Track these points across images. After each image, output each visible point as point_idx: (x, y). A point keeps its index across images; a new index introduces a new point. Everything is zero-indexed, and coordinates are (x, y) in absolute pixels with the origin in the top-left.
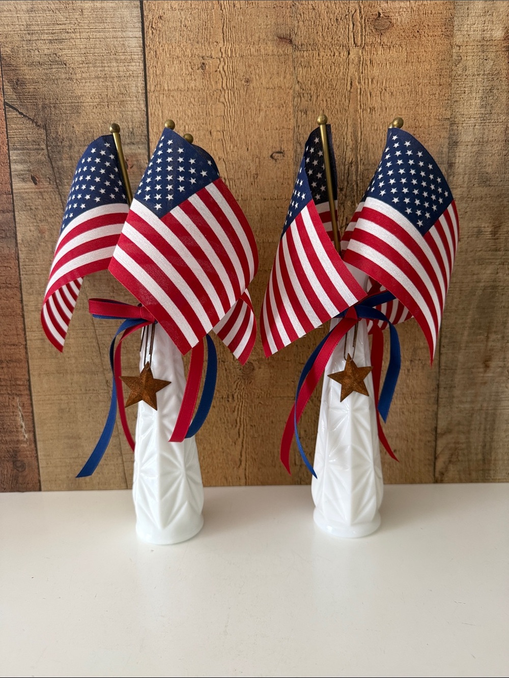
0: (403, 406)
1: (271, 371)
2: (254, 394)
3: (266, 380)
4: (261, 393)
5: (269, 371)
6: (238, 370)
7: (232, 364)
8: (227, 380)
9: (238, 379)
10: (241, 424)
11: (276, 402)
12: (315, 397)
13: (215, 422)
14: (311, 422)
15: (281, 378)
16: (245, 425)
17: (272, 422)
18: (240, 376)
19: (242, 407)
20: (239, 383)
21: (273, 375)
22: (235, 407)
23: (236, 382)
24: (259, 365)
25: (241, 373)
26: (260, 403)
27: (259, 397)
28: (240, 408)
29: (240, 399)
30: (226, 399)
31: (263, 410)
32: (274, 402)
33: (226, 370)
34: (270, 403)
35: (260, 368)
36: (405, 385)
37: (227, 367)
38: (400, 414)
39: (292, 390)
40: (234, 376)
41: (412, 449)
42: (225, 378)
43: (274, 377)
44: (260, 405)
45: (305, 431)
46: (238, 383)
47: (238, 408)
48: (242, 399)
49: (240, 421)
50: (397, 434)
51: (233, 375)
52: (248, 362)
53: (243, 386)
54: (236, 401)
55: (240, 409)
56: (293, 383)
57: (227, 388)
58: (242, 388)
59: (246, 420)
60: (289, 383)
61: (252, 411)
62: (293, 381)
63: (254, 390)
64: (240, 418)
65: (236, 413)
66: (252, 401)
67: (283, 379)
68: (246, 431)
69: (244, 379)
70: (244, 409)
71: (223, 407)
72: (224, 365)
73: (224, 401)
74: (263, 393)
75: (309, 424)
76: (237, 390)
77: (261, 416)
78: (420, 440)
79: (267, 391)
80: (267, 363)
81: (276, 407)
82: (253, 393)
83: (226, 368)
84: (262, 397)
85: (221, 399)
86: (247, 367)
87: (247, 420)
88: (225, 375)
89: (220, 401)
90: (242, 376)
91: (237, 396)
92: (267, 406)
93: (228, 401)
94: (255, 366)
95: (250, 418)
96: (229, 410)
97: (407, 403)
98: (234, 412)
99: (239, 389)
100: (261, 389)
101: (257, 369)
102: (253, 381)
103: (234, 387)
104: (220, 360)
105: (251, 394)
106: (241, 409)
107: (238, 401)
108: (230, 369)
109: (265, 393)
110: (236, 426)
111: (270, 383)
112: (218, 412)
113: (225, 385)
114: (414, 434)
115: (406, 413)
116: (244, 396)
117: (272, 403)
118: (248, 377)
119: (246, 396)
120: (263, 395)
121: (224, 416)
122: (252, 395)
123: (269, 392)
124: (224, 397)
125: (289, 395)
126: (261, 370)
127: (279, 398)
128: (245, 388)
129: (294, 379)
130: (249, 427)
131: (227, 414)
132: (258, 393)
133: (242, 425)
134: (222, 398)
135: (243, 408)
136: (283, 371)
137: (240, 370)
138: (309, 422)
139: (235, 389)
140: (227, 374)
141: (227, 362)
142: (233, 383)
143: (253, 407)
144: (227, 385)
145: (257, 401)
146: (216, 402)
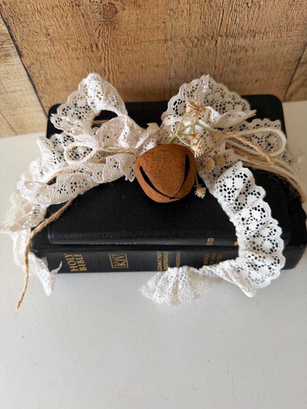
0: (276, 40)
1: (138, 12)
2: (120, 41)
3: (132, 23)
4: (128, 39)
5: (135, 13)
6: (97, 14)
7: (89, 8)
8: (87, 28)
9: (100, 25)
10: (109, 73)
11: (144, 47)
12: (187, 38)
13: (82, 73)
14: (182, 63)
15: (150, 19)
16: (114, 73)
17: (142, 67)
18: (101, 21)
19: (108, 55)
20: (102, 30)
21: (140, 17)
22: (101, 56)
23: (98, 29)
24: (122, 5)
25: (102, 17)
26: (128, 50)
27: (126, 44)
28: (106, 56)
29: (105, 48)
30: (90, 50)
31: (132, 57)
32: (143, 47)
33: (83, 16)
34: (139, 49)
35: (124, 9)
36: (285, 16)
37: (83, 12)
38: (271, 48)
39: (162, 32)
40: (94, 22)
41: (272, 79)
42: (84, 26)
43: (141, 19)
44: (128, 51)
45: (175, 72)
46: (100, 31)
47: (105, 58)
48: (107, 48)
49: (109, 70)
50: (263, 67)
51: (92, 21)
52: (109, 3)
53: (107, 33)
54: (101, 50)
55: (106, 58)
56: (163, 24)
57: (89, 37)
58: (106, 36)
59: (114, 68)
60: (158, 25)
61: (120, 58)
62: (163, 23)
63: (120, 37)
64: (108, 67)
65: (103, 62)
66: (118, 48)
67: (152, 20)
68: (116, 78)
69: (107, 25)
70: (111, 58)
71: (88, 58)
72: (80, 10)
73: (87, 52)
74: (130, 39)
75: (179, 65)
76: (100, 38)
77: (130, 63)
78: (282, 70)
79: (134, 36)
80: (132, 3)
81: (145, 52)
82: (118, 40)
83: (82, 14)
84: (129, 43)
85: (84, 50)
86: (108, 10)
87: (116, 69)
88: (83, 22)
89: (83, 52)
90: (104, 22)
91: (102, 44)
92: (136, 52)
93: (92, 51)
94: (118, 7)
95: (118, 66)
96: (95, 60)
97: (281, 36)
98: (100, 61)
99: (102, 37)
100: (128, 35)
101: (121, 12)
102: (117, 26)
103: (97, 34)
104: (74, 4)
105: (116, 41)
106: (108, 58)
107: (103, 50)
108: (88, 15)
109: (132, 38)
110: (105, 75)
111: (137, 26)
112: (83, 63)
113: (86, 34)
114: (278, 65)
115: (277, 47)
116: (109, 44)
117: (140, 48)
118: (111, 23)
119: (111, 43)
120: (130, 42)
121: (91, 67)
122: (118, 42)
123: (136, 37)
124: (87, 47)
125: (159, 38)
126: (125, 12)
127: (148, 43)
128: (109, 35)
129: (165, 19)
130: (118, 74)
131: (93, 65)
132: (124, 40)
133: (111, 74)
134: (85, 48)
135: (109, 57)
136: (151, 11)
137: (100, 14)
138: (179, 63)
139: (98, 38)
140: (85, 21)
141: (82, 5)
142: (94, 31)
143: (121, 55)
144: (87, 34)
145: (124, 48)
146: (79, 54)
